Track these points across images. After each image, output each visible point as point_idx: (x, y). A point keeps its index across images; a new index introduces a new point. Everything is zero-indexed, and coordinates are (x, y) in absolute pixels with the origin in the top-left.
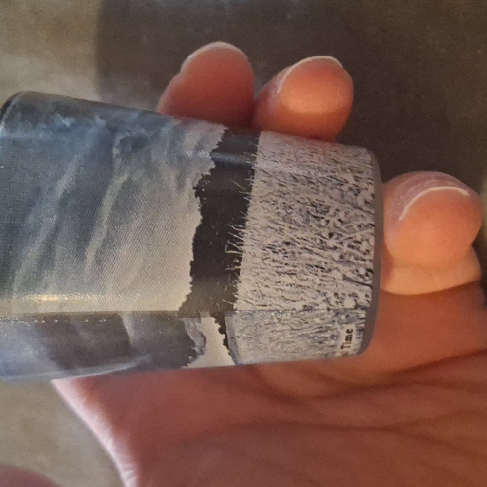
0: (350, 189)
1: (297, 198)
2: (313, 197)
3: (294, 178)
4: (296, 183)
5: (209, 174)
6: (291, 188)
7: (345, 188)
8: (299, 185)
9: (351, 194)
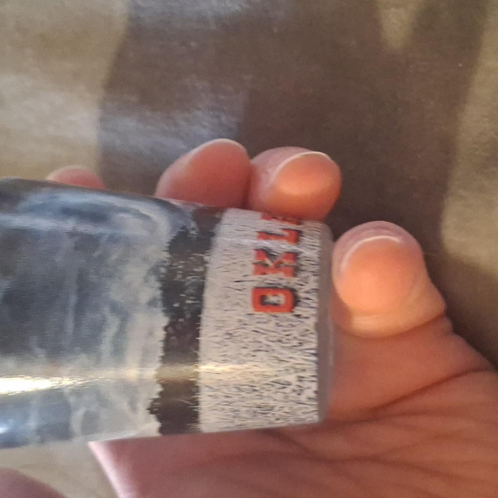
0: (294, 391)
1: (243, 404)
2: (259, 402)
3: (239, 389)
4: (240, 393)
5: (157, 397)
6: (236, 398)
7: (288, 390)
8: (243, 394)
9: (294, 394)
